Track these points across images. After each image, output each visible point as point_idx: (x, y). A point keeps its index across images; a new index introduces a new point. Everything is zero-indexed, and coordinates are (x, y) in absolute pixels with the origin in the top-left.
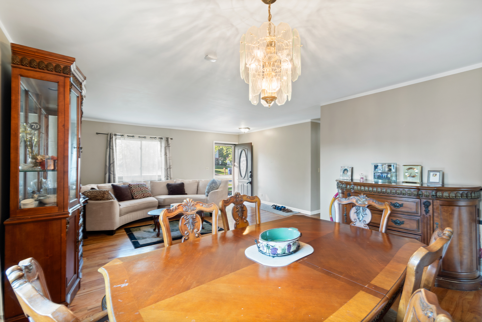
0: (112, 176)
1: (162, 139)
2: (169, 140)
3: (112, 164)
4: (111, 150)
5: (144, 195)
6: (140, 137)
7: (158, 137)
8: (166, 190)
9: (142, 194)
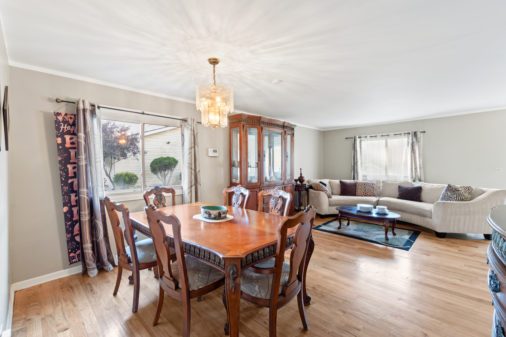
0: (356, 174)
1: (410, 134)
2: (419, 134)
3: (356, 164)
4: (355, 151)
5: (366, 194)
6: (383, 136)
7: (403, 133)
8: (397, 193)
9: (364, 192)
